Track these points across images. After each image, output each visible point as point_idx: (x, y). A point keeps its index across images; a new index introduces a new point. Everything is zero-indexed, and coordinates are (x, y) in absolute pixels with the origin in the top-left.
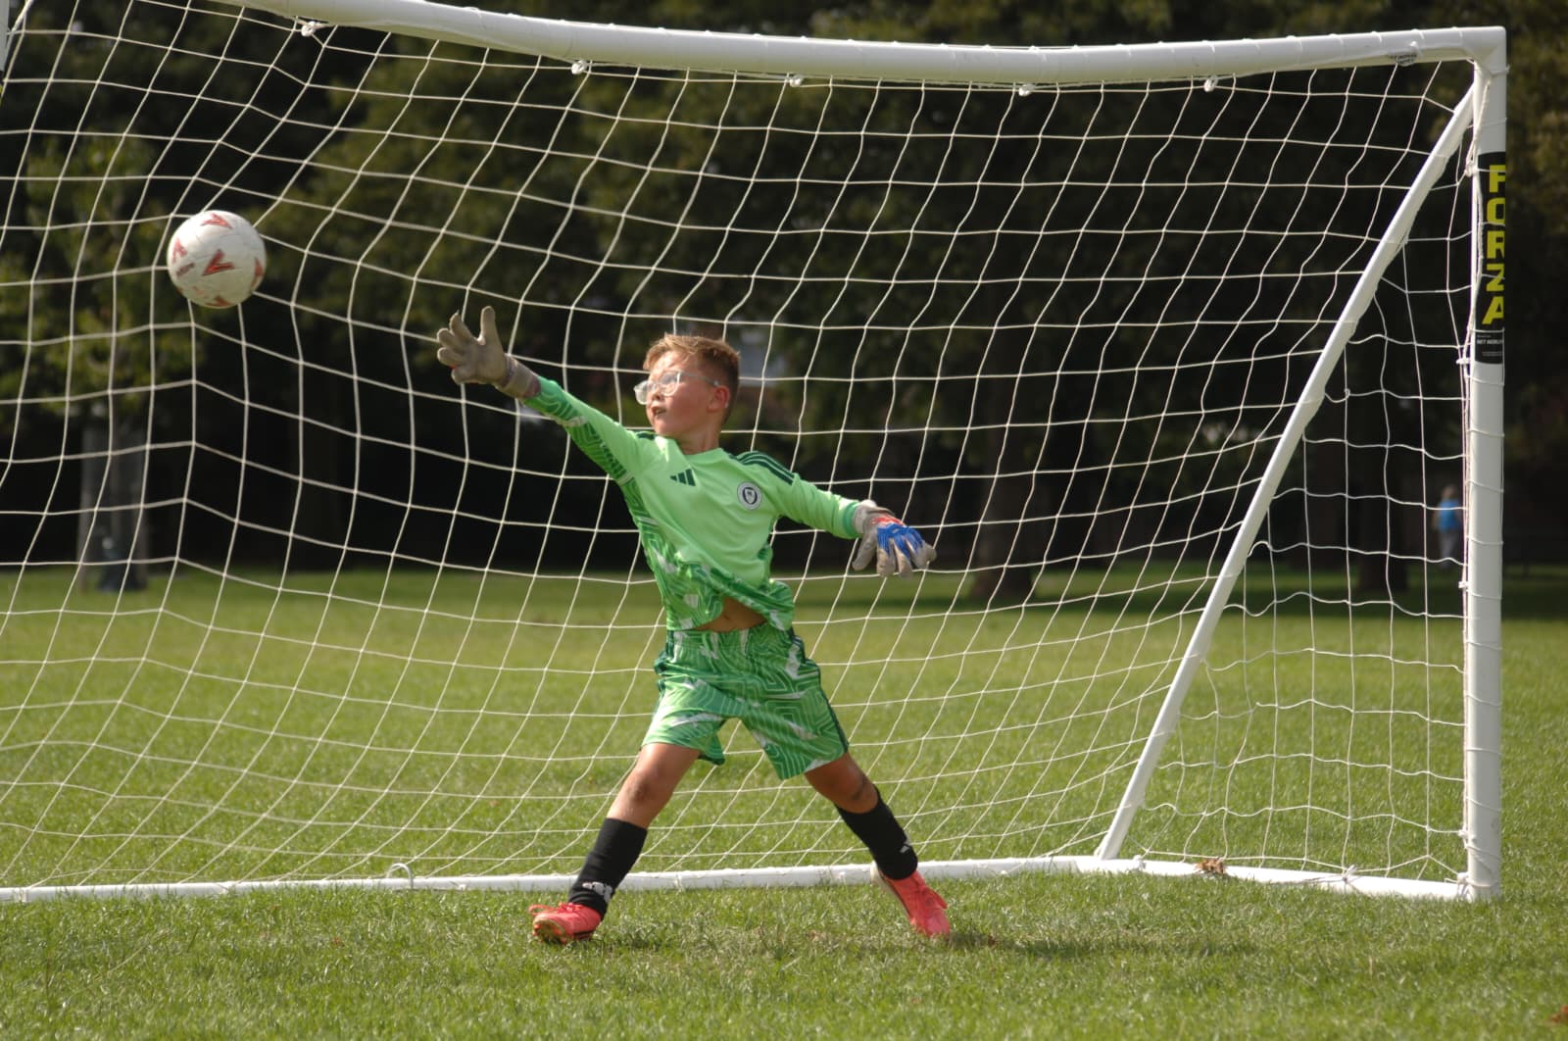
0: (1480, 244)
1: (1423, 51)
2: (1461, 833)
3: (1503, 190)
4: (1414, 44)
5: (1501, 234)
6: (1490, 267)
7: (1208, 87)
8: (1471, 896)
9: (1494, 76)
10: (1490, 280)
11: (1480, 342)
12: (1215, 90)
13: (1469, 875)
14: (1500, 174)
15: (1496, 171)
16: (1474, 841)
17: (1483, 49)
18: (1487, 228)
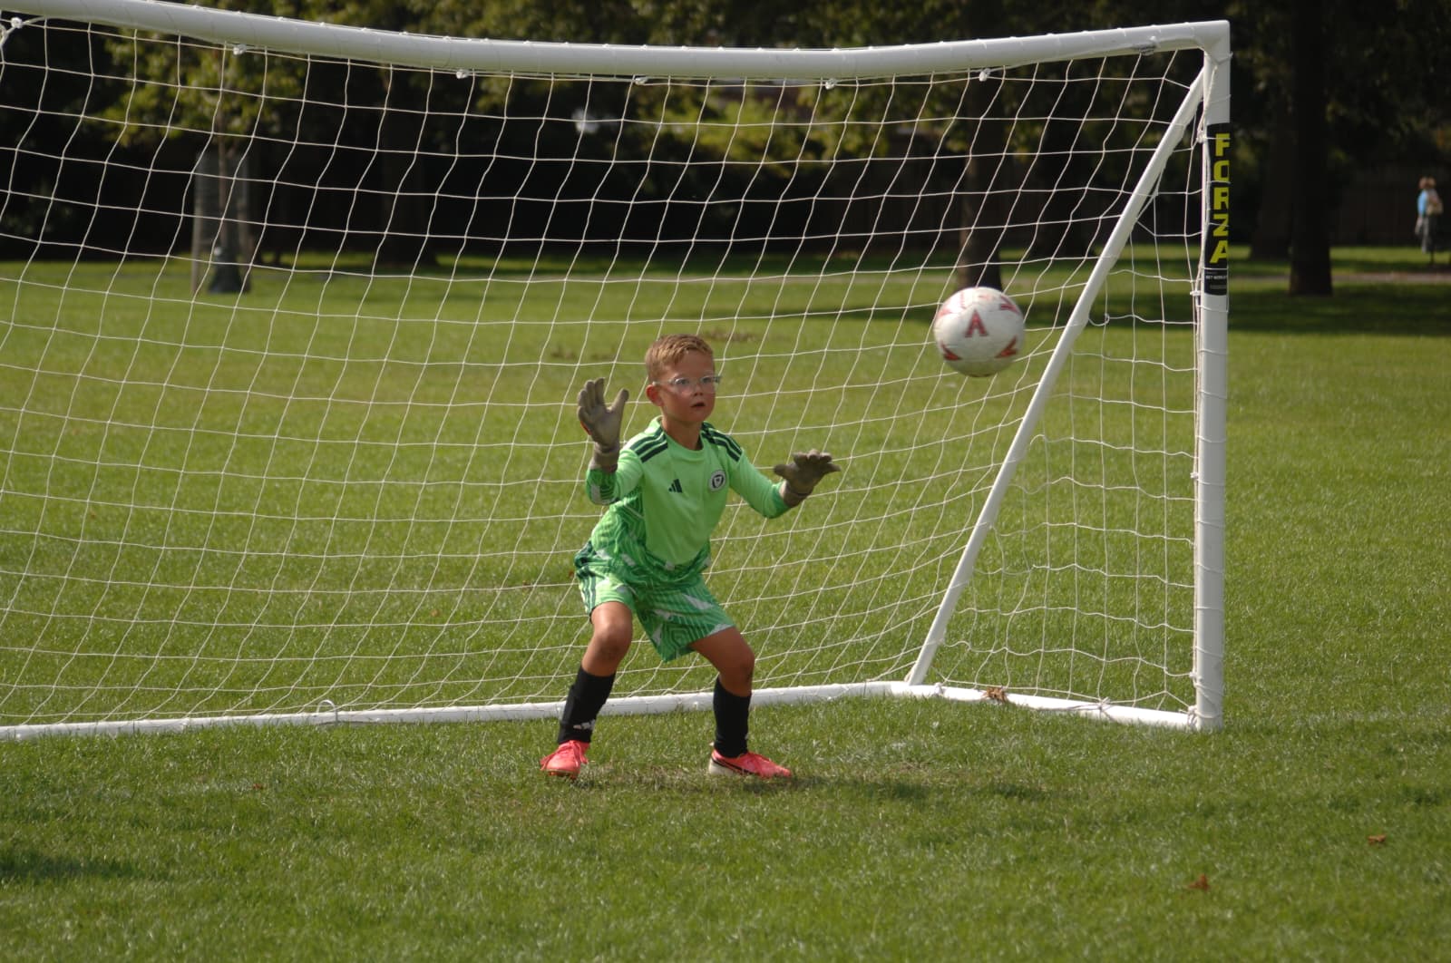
0: (1208, 198)
1: (1161, 43)
2: (1191, 675)
3: (1228, 154)
4: (1153, 38)
5: (1226, 190)
6: (1217, 217)
7: (982, 77)
8: (1198, 726)
9: (1219, 64)
10: (1216, 227)
11: (1208, 277)
12: (988, 80)
13: (1197, 708)
14: (1225, 141)
15: (1222, 139)
16: (1201, 680)
17: (1212, 40)
18: (1213, 186)
